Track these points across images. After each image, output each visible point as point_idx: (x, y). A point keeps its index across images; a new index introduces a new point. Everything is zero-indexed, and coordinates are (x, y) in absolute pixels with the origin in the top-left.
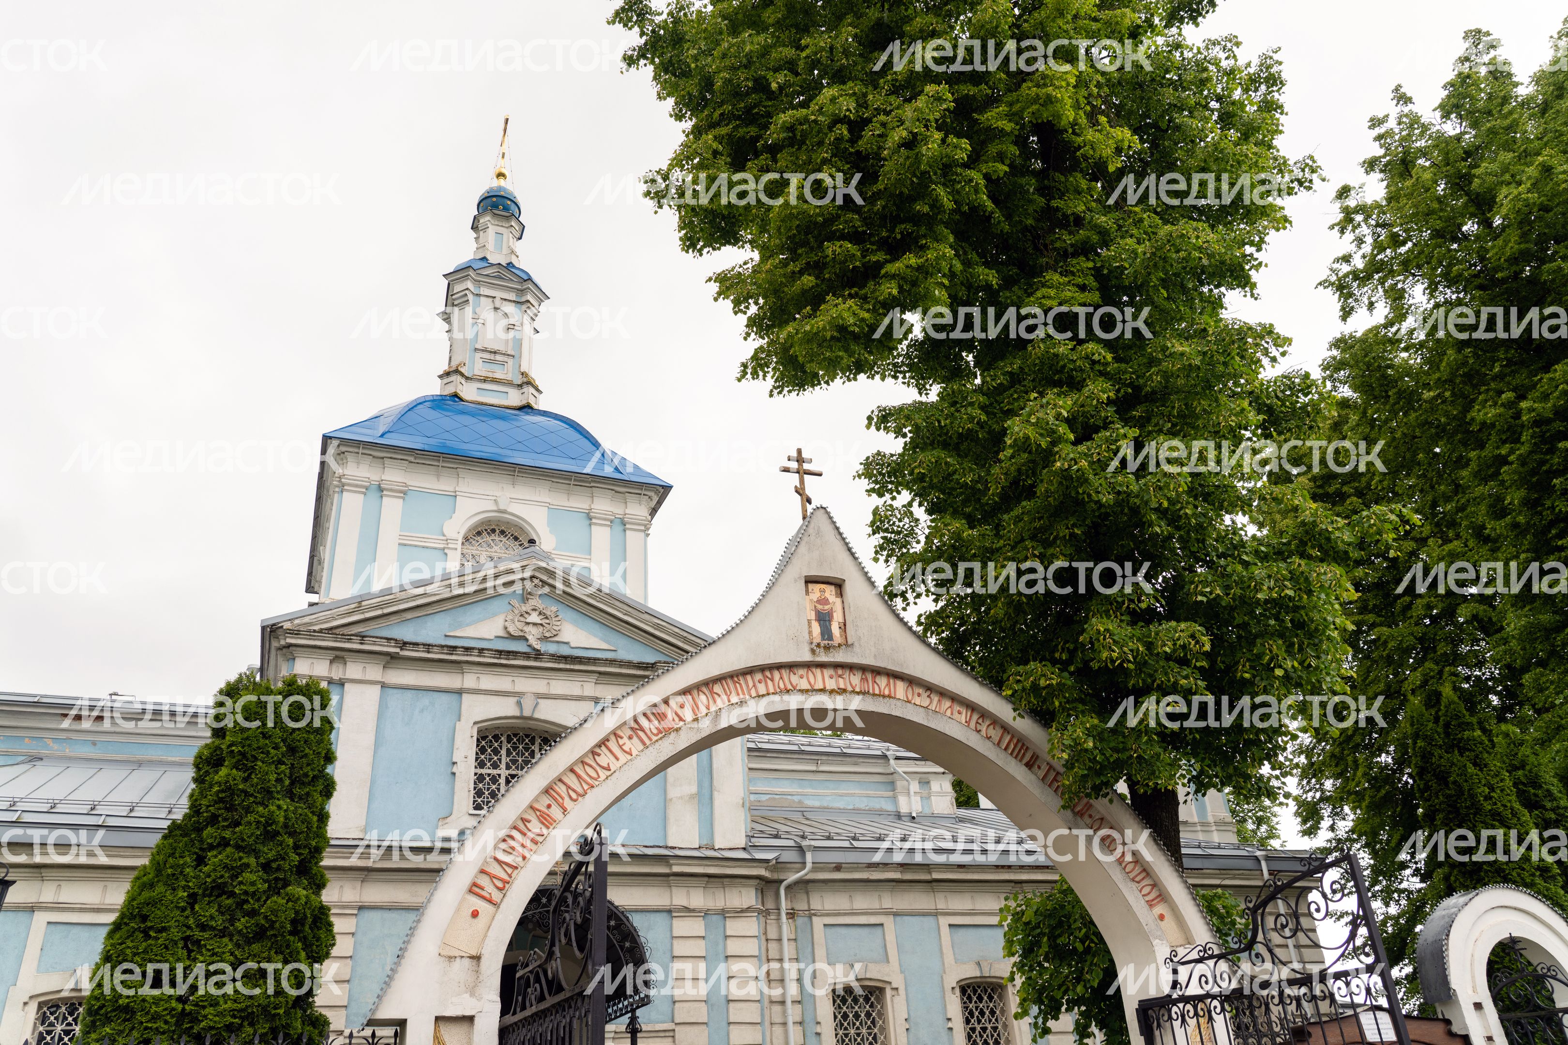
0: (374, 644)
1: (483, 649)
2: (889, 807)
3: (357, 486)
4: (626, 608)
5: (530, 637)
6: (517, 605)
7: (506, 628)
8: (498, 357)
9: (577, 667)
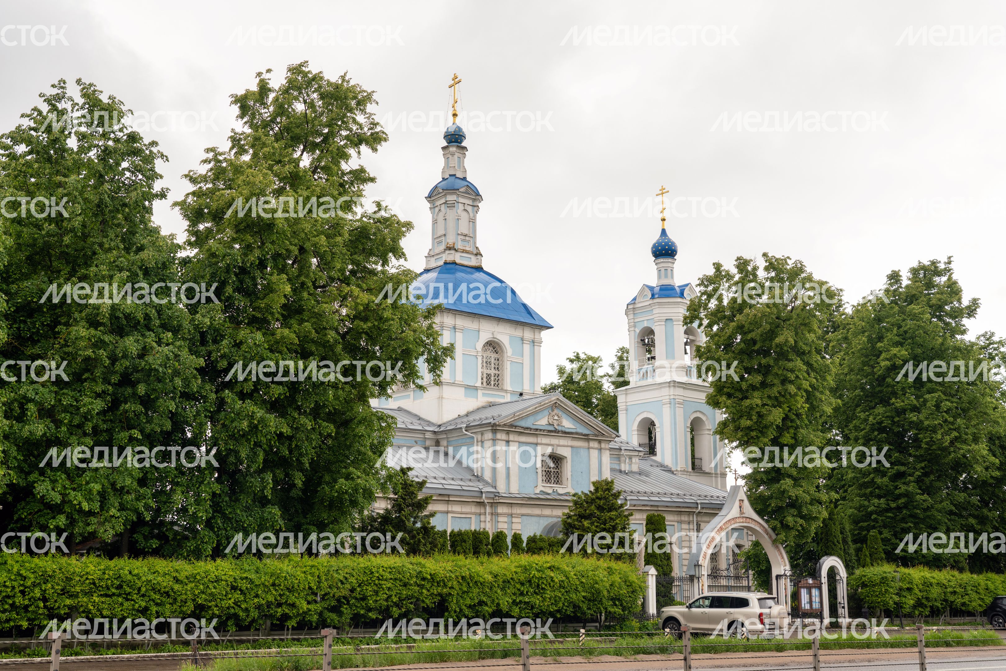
1: (543, 429)
2: (617, 468)
3: (448, 327)
5: (555, 425)
6: (551, 412)
7: (548, 421)
8: (467, 238)
9: (567, 435)
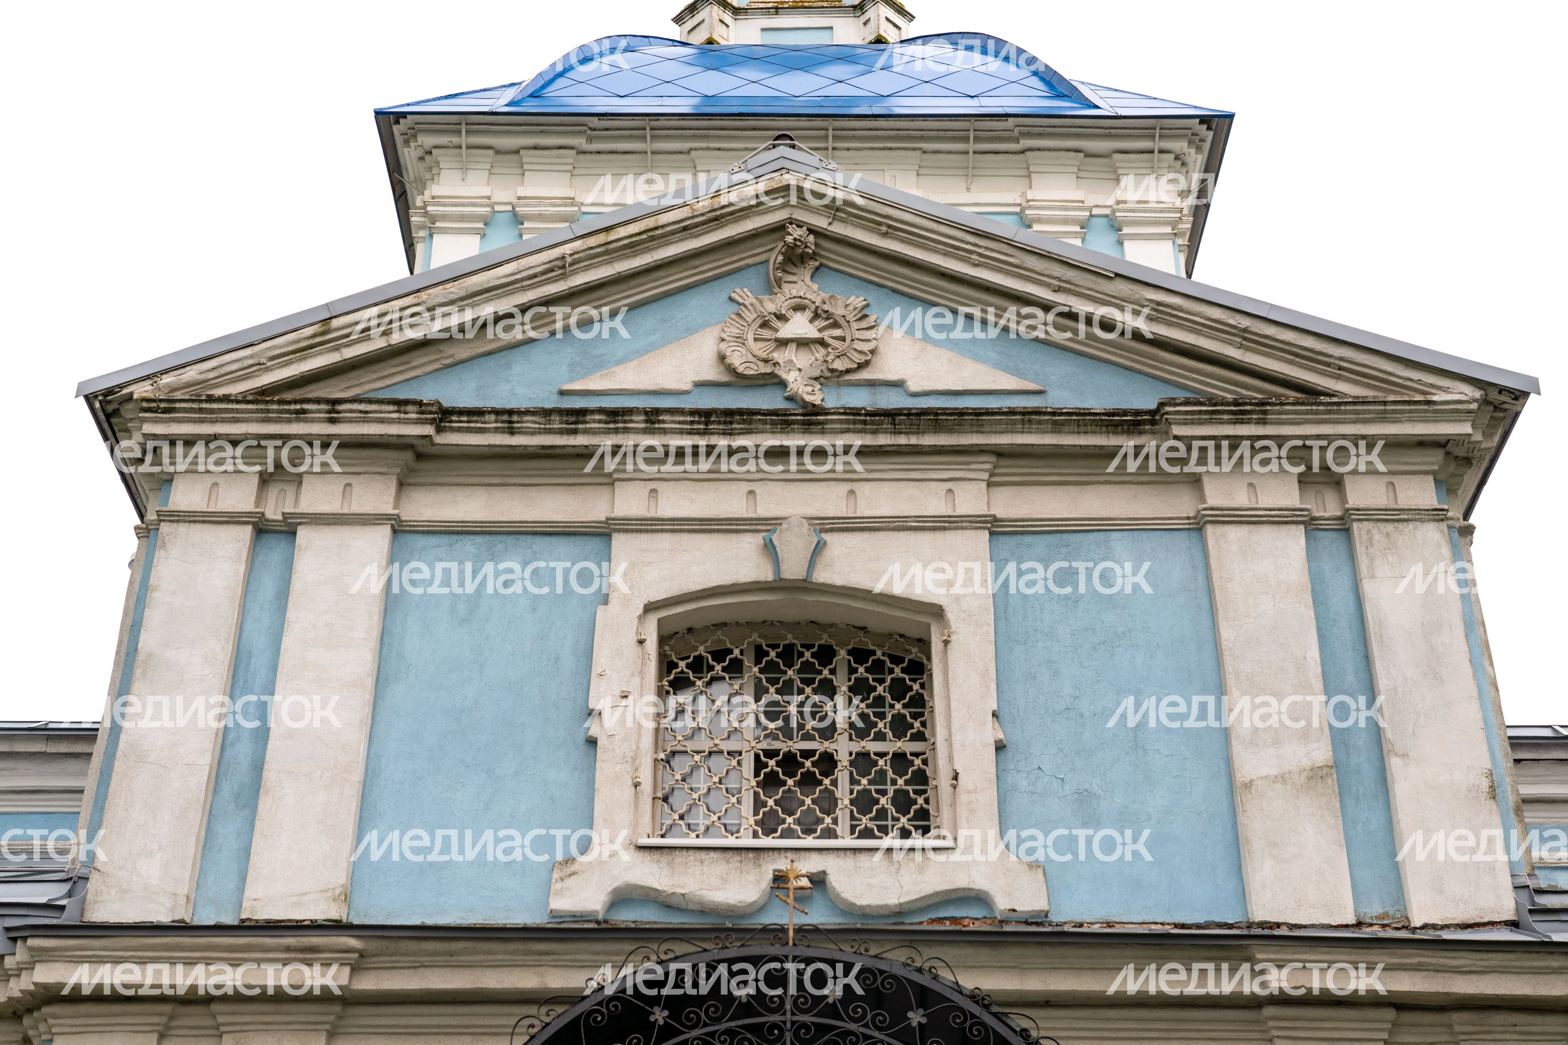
0: (365, 418)
1: (657, 411)
3: (462, 218)
4: (1058, 270)
5: (791, 377)
6: (750, 299)
7: (722, 358)
9: (929, 440)
